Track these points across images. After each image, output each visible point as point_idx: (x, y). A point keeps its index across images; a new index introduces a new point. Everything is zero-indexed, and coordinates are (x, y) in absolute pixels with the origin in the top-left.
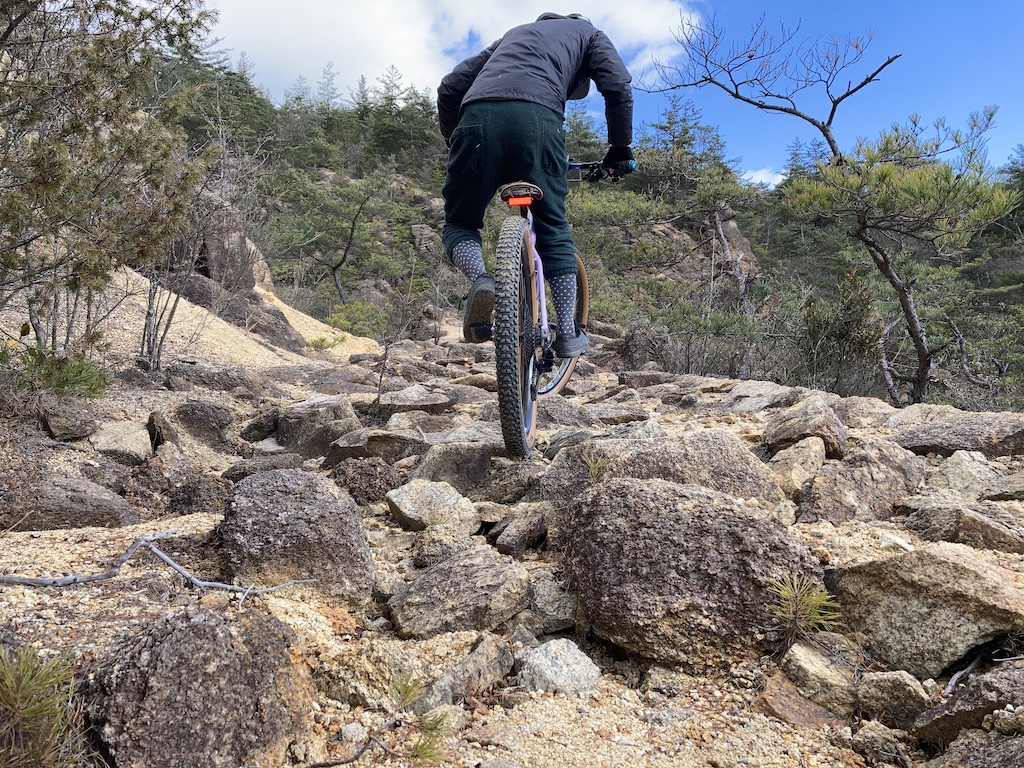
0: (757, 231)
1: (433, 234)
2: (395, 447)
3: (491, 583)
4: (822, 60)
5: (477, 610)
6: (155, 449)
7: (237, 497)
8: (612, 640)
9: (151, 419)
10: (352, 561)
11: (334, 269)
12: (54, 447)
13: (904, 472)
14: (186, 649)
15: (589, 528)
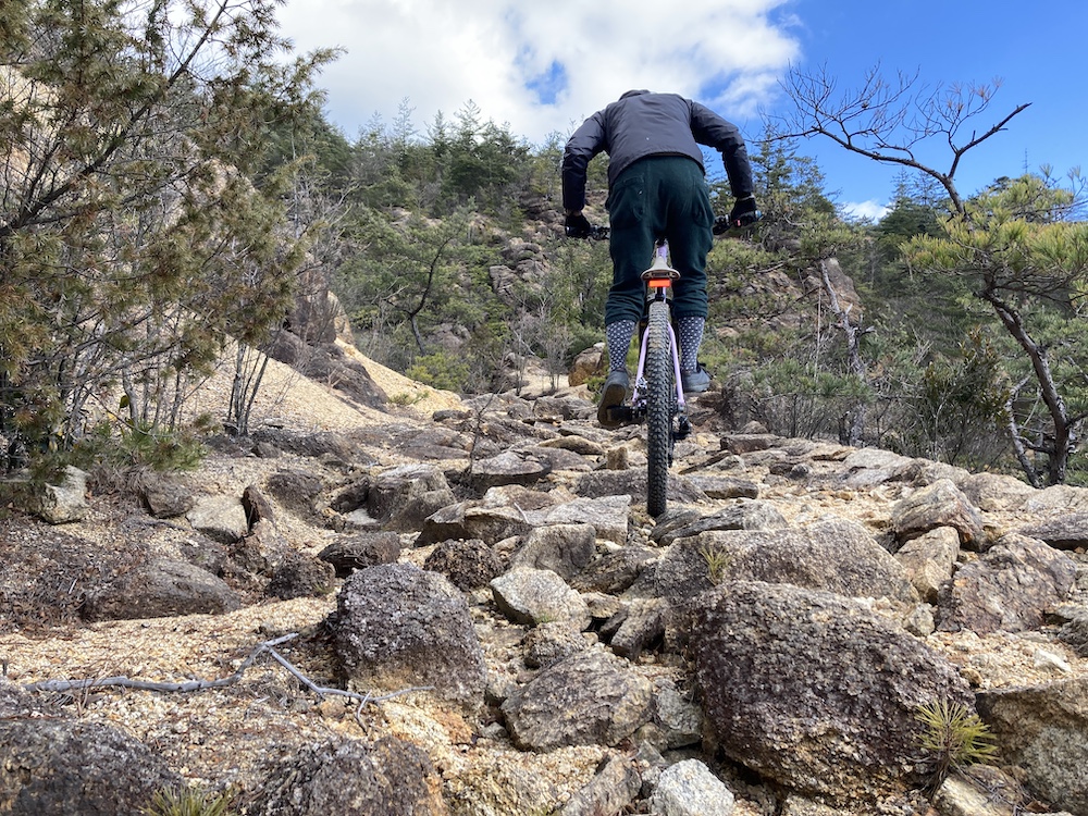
0: (861, 268)
1: (512, 275)
2: (494, 527)
3: (612, 693)
4: (944, 109)
5: (599, 723)
6: (251, 526)
7: (349, 594)
8: (745, 763)
9: (246, 495)
10: (466, 664)
11: (412, 315)
12: (154, 526)
13: (1054, 575)
14: (334, 784)
15: (716, 637)
